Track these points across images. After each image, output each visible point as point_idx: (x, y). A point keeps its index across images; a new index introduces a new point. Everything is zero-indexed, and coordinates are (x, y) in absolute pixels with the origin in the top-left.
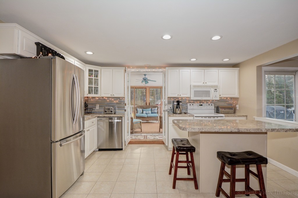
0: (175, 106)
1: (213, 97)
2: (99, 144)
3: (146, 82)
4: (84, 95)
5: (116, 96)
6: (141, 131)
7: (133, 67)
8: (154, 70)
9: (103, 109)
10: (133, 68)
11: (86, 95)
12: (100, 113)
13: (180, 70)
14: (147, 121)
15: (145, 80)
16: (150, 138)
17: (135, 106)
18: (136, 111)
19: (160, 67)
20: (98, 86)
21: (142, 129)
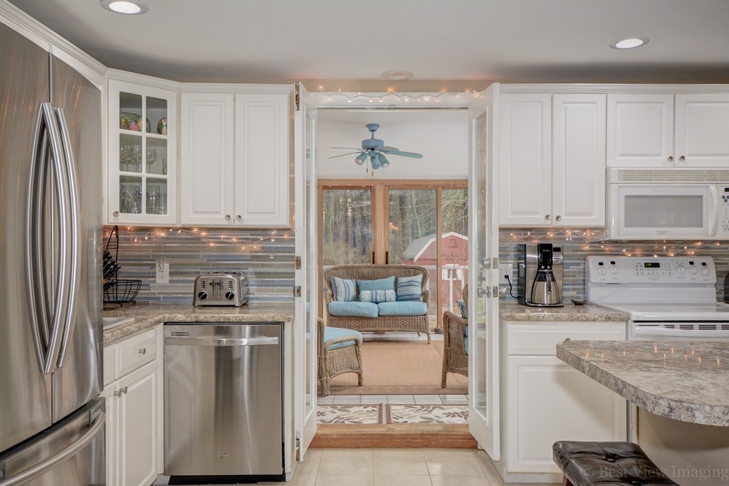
0: (532, 270)
1: (716, 228)
2: (173, 451)
3: (377, 161)
4: (99, 218)
5: (249, 221)
6: (360, 384)
7: (331, 86)
8: (427, 99)
9: (190, 282)
10: (326, 90)
11: (109, 219)
12: (176, 304)
13: (556, 96)
14: (376, 332)
15: (373, 150)
16: (408, 415)
17: (325, 267)
18: (329, 291)
19: (456, 86)
20: (165, 173)
21: (364, 375)
